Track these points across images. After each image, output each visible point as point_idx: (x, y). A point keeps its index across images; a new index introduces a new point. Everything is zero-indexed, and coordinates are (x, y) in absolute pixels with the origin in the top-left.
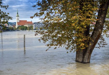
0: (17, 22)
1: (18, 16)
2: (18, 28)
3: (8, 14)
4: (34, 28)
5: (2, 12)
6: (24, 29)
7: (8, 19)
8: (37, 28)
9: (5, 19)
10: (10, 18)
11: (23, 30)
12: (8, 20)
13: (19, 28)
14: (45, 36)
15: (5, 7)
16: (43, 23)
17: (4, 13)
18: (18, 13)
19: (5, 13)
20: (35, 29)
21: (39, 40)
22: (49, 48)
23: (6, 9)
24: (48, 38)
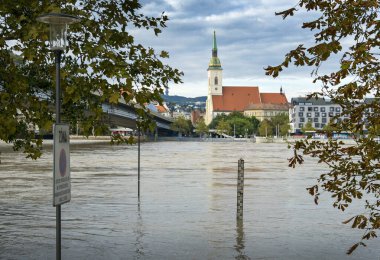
0: (210, 98)
1: (216, 67)
2: (214, 124)
3: (164, 54)
4: (293, 127)
5: (139, 47)
6: (244, 128)
7: (164, 80)
8: (309, 125)
9: (148, 82)
10: (173, 75)
11: (237, 136)
12: (163, 87)
13: (221, 123)
14: (343, 170)
15: (153, 24)
16: (335, 101)
17: (147, 52)
18: (215, 53)
19: (152, 52)
20: (299, 133)
21: (311, 191)
22: (367, 236)
23: (157, 31)
24: (363, 185)
